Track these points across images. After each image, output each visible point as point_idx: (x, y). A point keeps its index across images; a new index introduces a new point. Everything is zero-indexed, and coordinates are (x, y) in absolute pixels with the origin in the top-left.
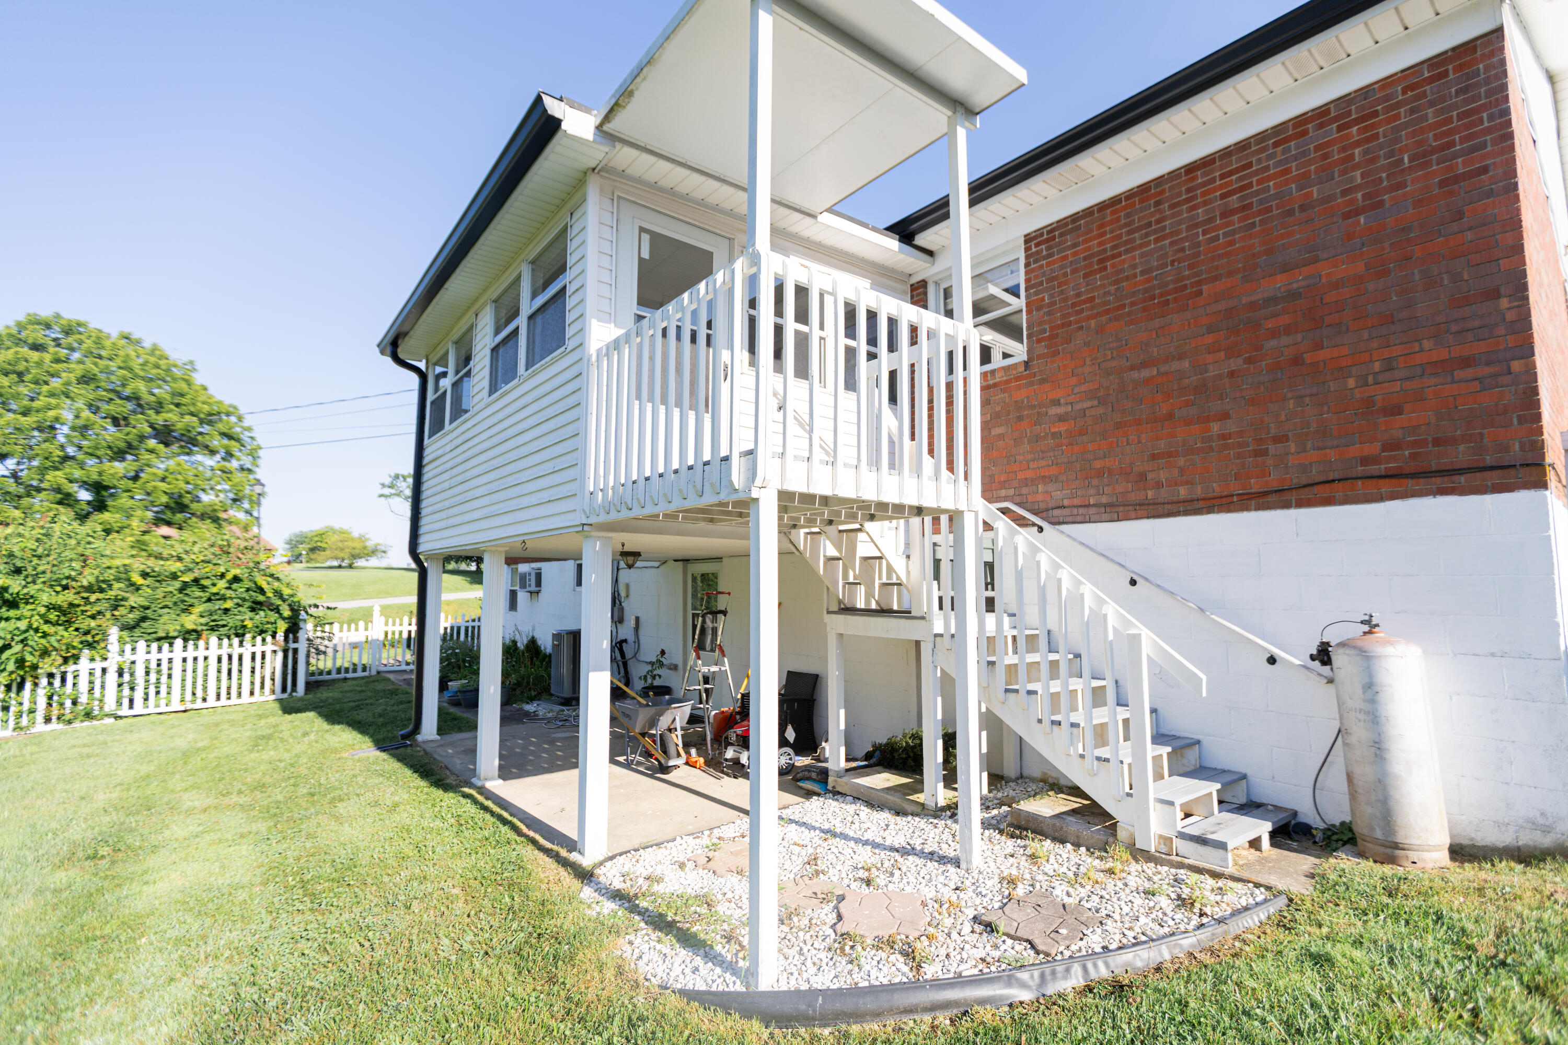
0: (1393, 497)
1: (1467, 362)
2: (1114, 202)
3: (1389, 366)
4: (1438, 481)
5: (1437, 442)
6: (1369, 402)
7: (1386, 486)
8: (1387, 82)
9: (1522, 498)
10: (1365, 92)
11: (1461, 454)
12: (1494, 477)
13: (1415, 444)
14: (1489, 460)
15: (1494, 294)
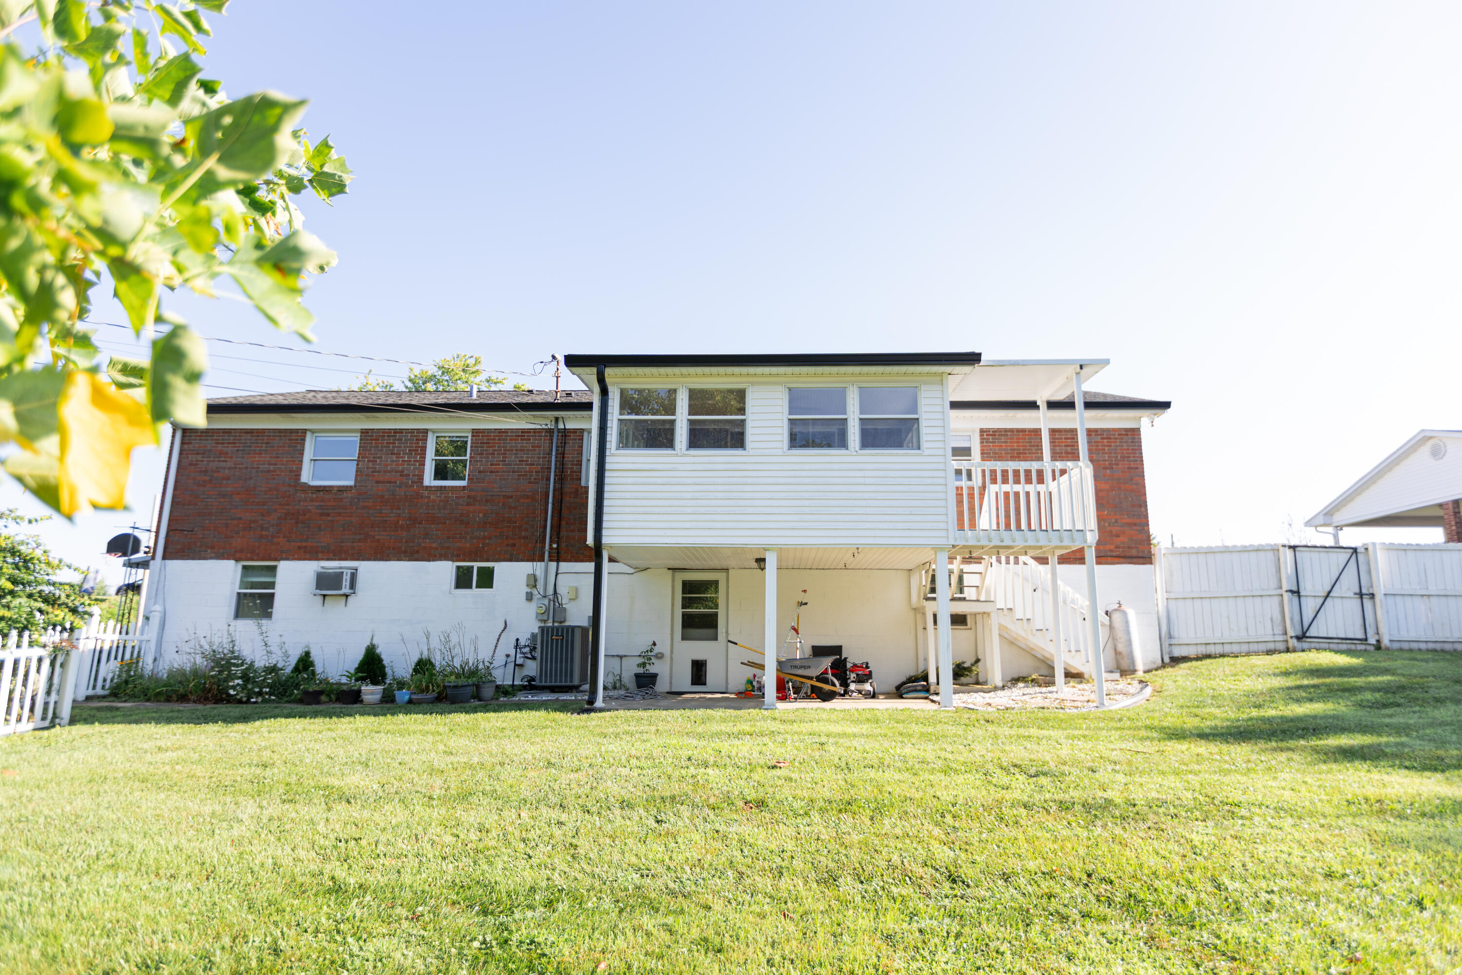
0: (1118, 563)
1: (1135, 525)
2: (1023, 431)
3: (1116, 521)
4: (1129, 560)
5: (1129, 548)
6: (1111, 532)
7: (1116, 560)
8: (1114, 430)
9: (1148, 566)
10: (1108, 430)
11: (1134, 552)
12: (1141, 560)
13: (1124, 547)
14: (1141, 555)
15: (1140, 506)
